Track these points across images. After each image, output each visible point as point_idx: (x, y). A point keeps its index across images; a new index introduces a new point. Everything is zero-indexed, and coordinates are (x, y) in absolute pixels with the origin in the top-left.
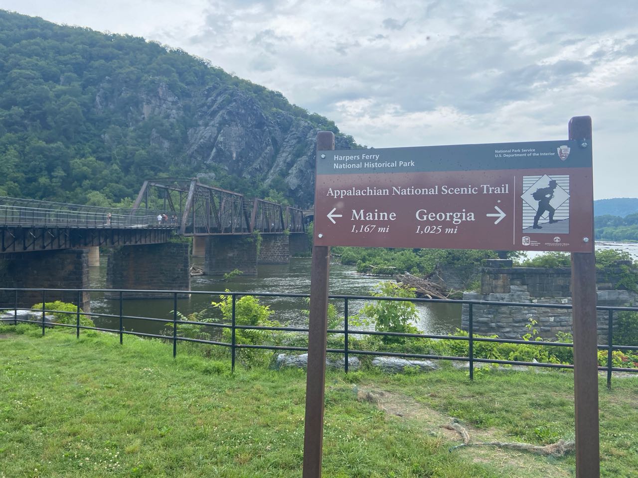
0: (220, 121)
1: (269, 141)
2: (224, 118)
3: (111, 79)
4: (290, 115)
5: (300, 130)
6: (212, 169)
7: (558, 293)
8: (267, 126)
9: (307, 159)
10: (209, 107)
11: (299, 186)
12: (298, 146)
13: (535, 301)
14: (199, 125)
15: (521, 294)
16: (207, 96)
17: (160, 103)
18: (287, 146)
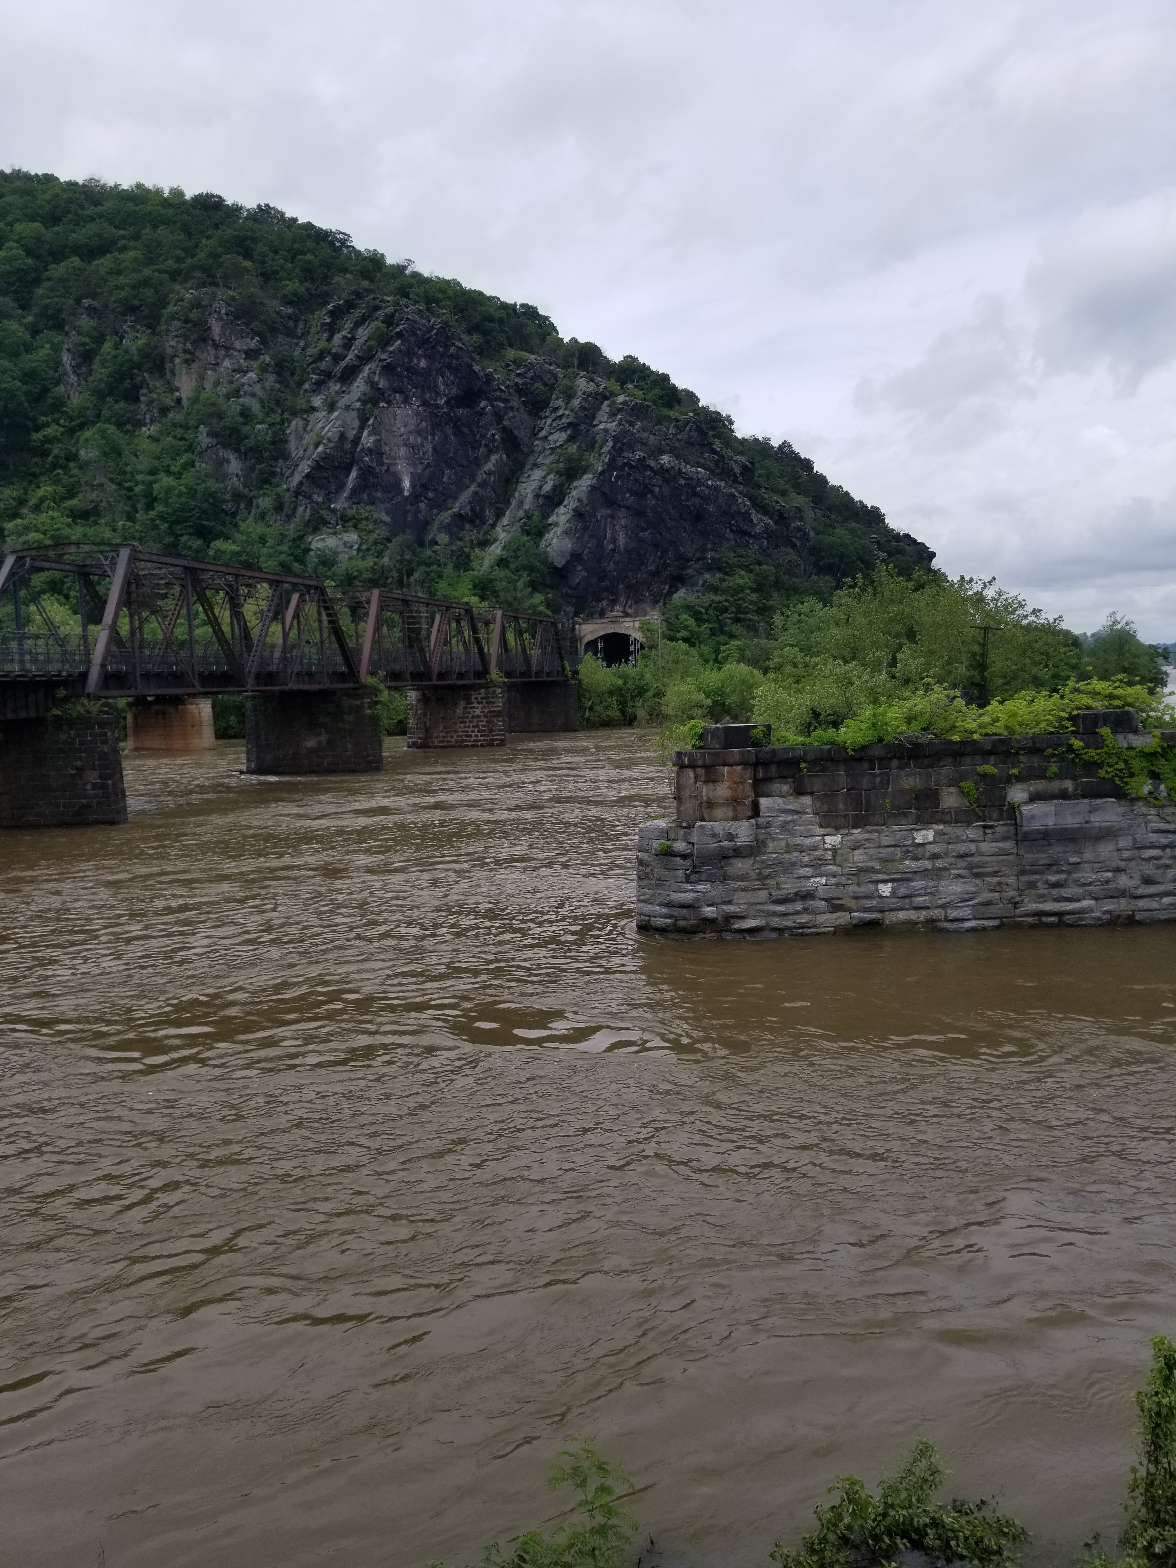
1: (494, 440)
2: (373, 384)
3: (95, 303)
4: (550, 364)
5: (576, 402)
6: (350, 524)
7: (905, 815)
8: (487, 399)
9: (594, 481)
10: (337, 358)
11: (575, 557)
12: (573, 449)
13: (833, 840)
14: (313, 409)
15: (793, 821)
16: (332, 329)
17: (216, 357)
18: (545, 449)
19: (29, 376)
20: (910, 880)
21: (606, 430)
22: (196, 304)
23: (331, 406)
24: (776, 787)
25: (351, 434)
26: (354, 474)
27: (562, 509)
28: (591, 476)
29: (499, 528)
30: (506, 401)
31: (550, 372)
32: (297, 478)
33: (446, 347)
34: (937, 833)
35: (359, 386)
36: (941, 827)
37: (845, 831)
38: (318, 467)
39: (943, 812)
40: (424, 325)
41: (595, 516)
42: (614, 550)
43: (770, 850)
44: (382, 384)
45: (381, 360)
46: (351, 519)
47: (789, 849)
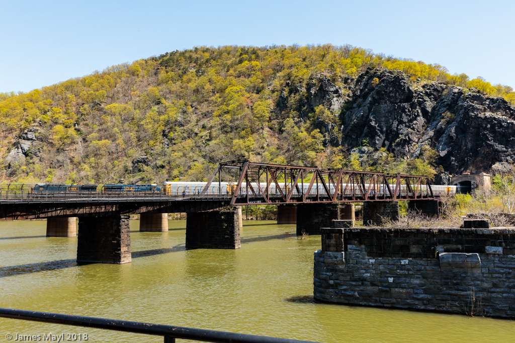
0: (371, 101)
2: (373, 98)
3: (290, 82)
4: (441, 84)
7: (398, 254)
9: (457, 124)
13: (373, 261)
15: (359, 253)
20: (400, 277)
21: (461, 106)
23: (359, 106)
24: (353, 241)
26: (366, 128)
28: (455, 122)
29: (419, 143)
30: (423, 98)
31: (441, 87)
32: (347, 131)
33: (399, 83)
34: (410, 261)
35: (369, 99)
37: (376, 258)
38: (354, 126)
39: (412, 254)
40: (391, 76)
41: (457, 137)
42: (466, 149)
44: (377, 97)
45: (376, 90)
46: (364, 143)
47: (357, 263)
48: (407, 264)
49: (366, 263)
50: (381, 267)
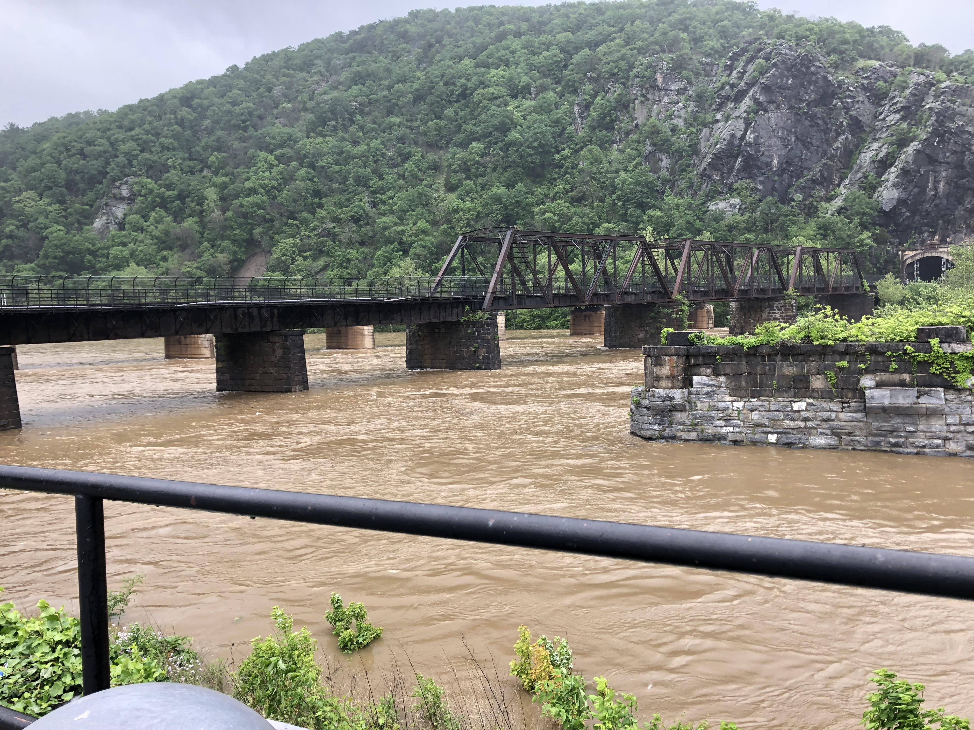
0: (749, 107)
1: (842, 126)
2: (755, 100)
3: (594, 75)
4: (891, 66)
5: (908, 92)
6: (735, 193)
7: (786, 392)
8: (839, 98)
9: (920, 146)
10: (733, 86)
11: (901, 202)
12: (905, 125)
13: (739, 404)
14: (717, 121)
15: (713, 391)
16: (730, 68)
17: (659, 97)
18: (883, 127)
19: (557, 122)
20: (789, 433)
21: (930, 109)
22: (649, 66)
23: (727, 118)
24: (703, 369)
25: (738, 134)
26: (739, 160)
27: (893, 169)
28: (917, 143)
29: (842, 187)
30: (853, 97)
31: (891, 72)
32: (704, 165)
33: (808, 68)
34: (809, 404)
35: (747, 102)
36: (811, 400)
37: (746, 399)
38: (717, 157)
39: (813, 391)
40: (792, 56)
41: (919, 172)
42: (935, 195)
43: (698, 408)
44: (761, 99)
45: (761, 84)
46: (735, 190)
47: (712, 408)
48: (803, 410)
49: (727, 409)
50: (755, 416)
